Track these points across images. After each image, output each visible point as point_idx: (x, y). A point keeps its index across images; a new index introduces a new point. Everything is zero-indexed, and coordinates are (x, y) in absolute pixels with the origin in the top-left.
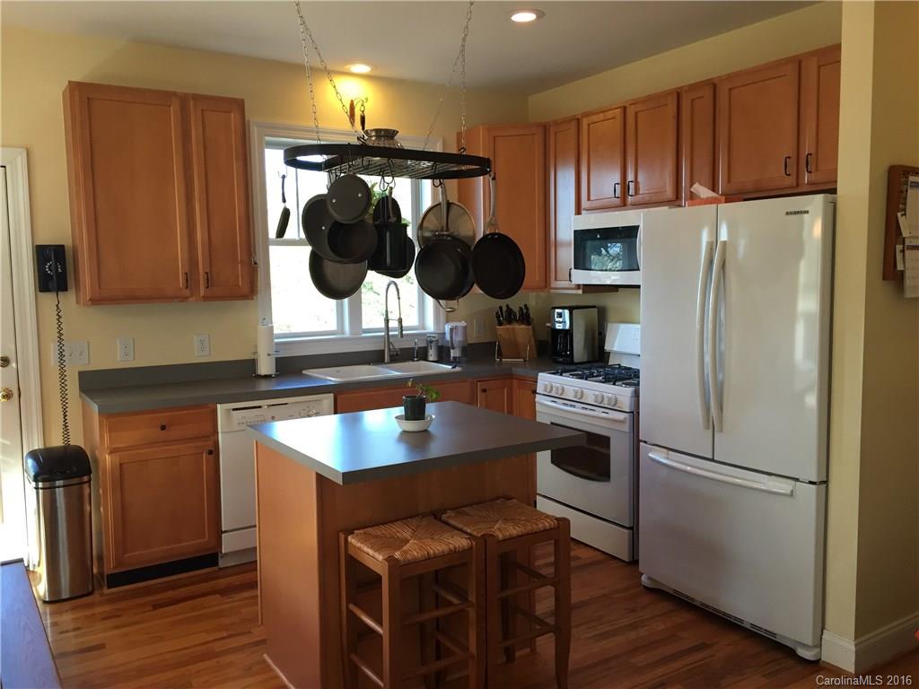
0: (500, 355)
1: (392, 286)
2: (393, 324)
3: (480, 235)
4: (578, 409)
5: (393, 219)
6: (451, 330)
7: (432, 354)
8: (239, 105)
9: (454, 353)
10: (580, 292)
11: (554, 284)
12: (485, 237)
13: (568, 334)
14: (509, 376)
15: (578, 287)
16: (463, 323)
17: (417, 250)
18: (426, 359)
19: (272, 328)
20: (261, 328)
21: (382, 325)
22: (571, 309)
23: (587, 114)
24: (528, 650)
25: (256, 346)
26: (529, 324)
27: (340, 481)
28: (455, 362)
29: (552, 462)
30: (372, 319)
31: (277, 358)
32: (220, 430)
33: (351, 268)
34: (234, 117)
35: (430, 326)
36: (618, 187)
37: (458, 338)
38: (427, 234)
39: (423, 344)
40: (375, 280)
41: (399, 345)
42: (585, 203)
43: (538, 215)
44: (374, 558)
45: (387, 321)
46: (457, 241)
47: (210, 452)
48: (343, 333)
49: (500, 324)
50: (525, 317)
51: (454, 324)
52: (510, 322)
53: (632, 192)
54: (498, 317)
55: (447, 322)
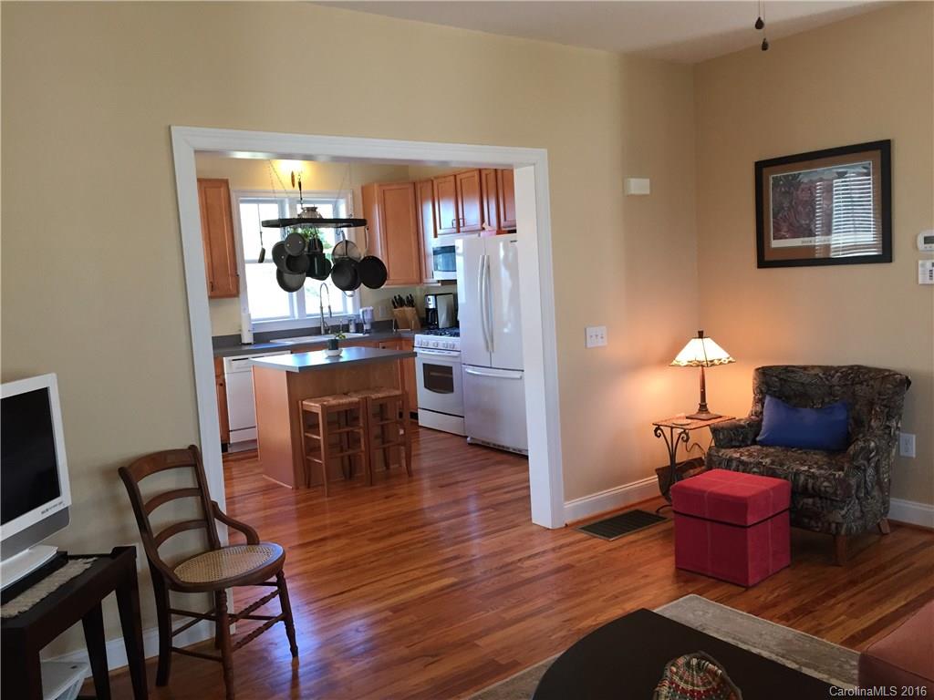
0: (397, 327)
1: (324, 286)
2: (326, 310)
3: (362, 257)
4: (436, 353)
5: (318, 250)
6: (363, 312)
7: (352, 328)
8: (226, 182)
9: (366, 327)
10: (440, 284)
11: (425, 281)
12: (365, 258)
13: (435, 311)
14: (400, 339)
15: (438, 281)
16: (371, 308)
17: (333, 265)
18: (348, 331)
19: (249, 315)
20: (243, 314)
21: (319, 312)
22: (436, 296)
23: (436, 178)
24: (397, 466)
25: (240, 326)
26: (413, 306)
27: (297, 371)
28: (367, 332)
29: (425, 387)
30: (312, 308)
31: (254, 334)
32: (225, 372)
33: (298, 276)
34: (223, 190)
35: (350, 311)
36: (455, 222)
37: (368, 317)
38: (337, 257)
39: (346, 323)
40: (310, 283)
41: (330, 324)
42: (439, 231)
43: (413, 238)
44: (314, 406)
45: (322, 308)
46: (351, 260)
47: (221, 385)
48: (294, 317)
49: (395, 307)
50: (411, 302)
51: (365, 309)
52: (402, 306)
53: (461, 225)
54: (394, 303)
55: (361, 307)
